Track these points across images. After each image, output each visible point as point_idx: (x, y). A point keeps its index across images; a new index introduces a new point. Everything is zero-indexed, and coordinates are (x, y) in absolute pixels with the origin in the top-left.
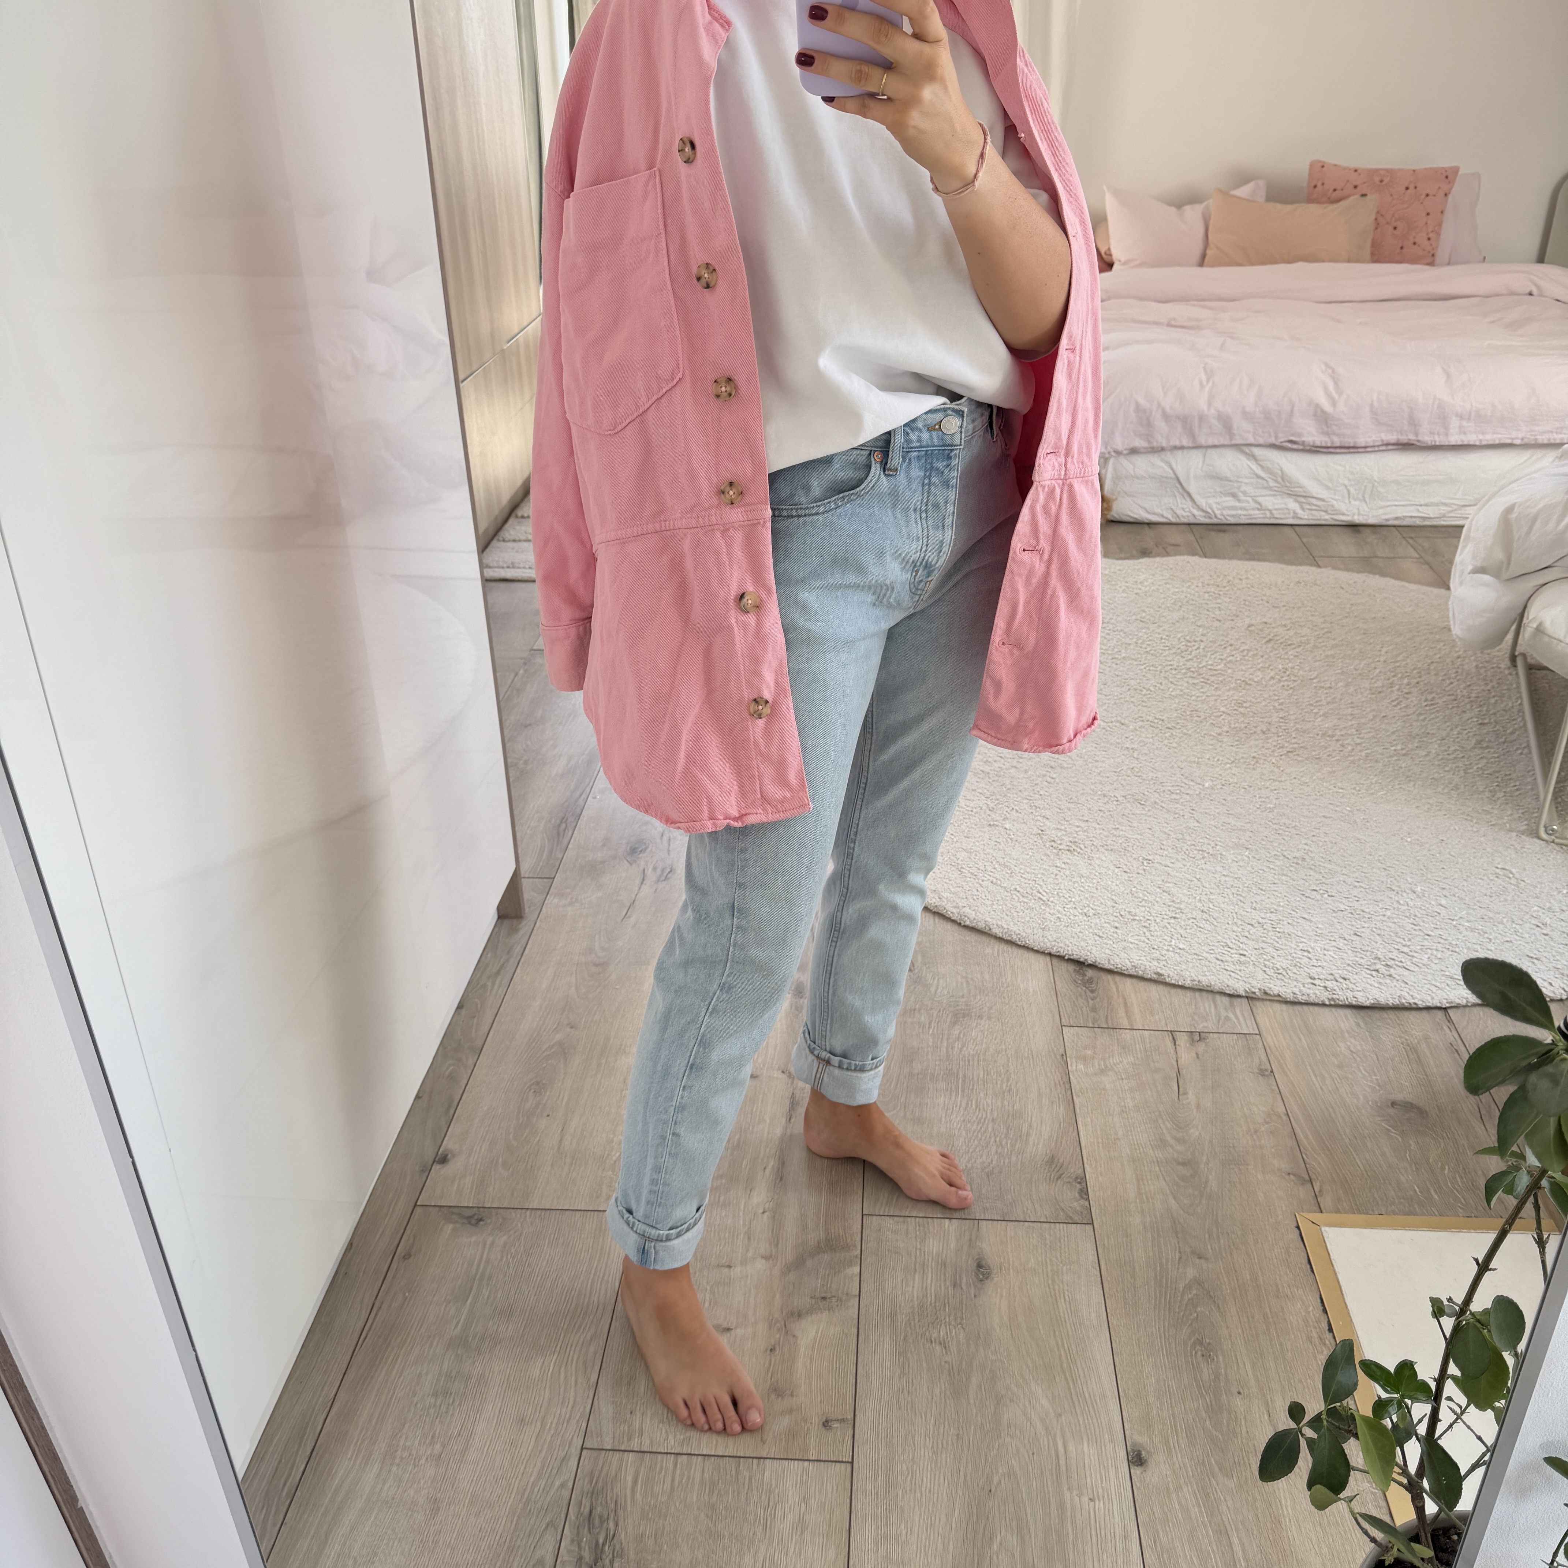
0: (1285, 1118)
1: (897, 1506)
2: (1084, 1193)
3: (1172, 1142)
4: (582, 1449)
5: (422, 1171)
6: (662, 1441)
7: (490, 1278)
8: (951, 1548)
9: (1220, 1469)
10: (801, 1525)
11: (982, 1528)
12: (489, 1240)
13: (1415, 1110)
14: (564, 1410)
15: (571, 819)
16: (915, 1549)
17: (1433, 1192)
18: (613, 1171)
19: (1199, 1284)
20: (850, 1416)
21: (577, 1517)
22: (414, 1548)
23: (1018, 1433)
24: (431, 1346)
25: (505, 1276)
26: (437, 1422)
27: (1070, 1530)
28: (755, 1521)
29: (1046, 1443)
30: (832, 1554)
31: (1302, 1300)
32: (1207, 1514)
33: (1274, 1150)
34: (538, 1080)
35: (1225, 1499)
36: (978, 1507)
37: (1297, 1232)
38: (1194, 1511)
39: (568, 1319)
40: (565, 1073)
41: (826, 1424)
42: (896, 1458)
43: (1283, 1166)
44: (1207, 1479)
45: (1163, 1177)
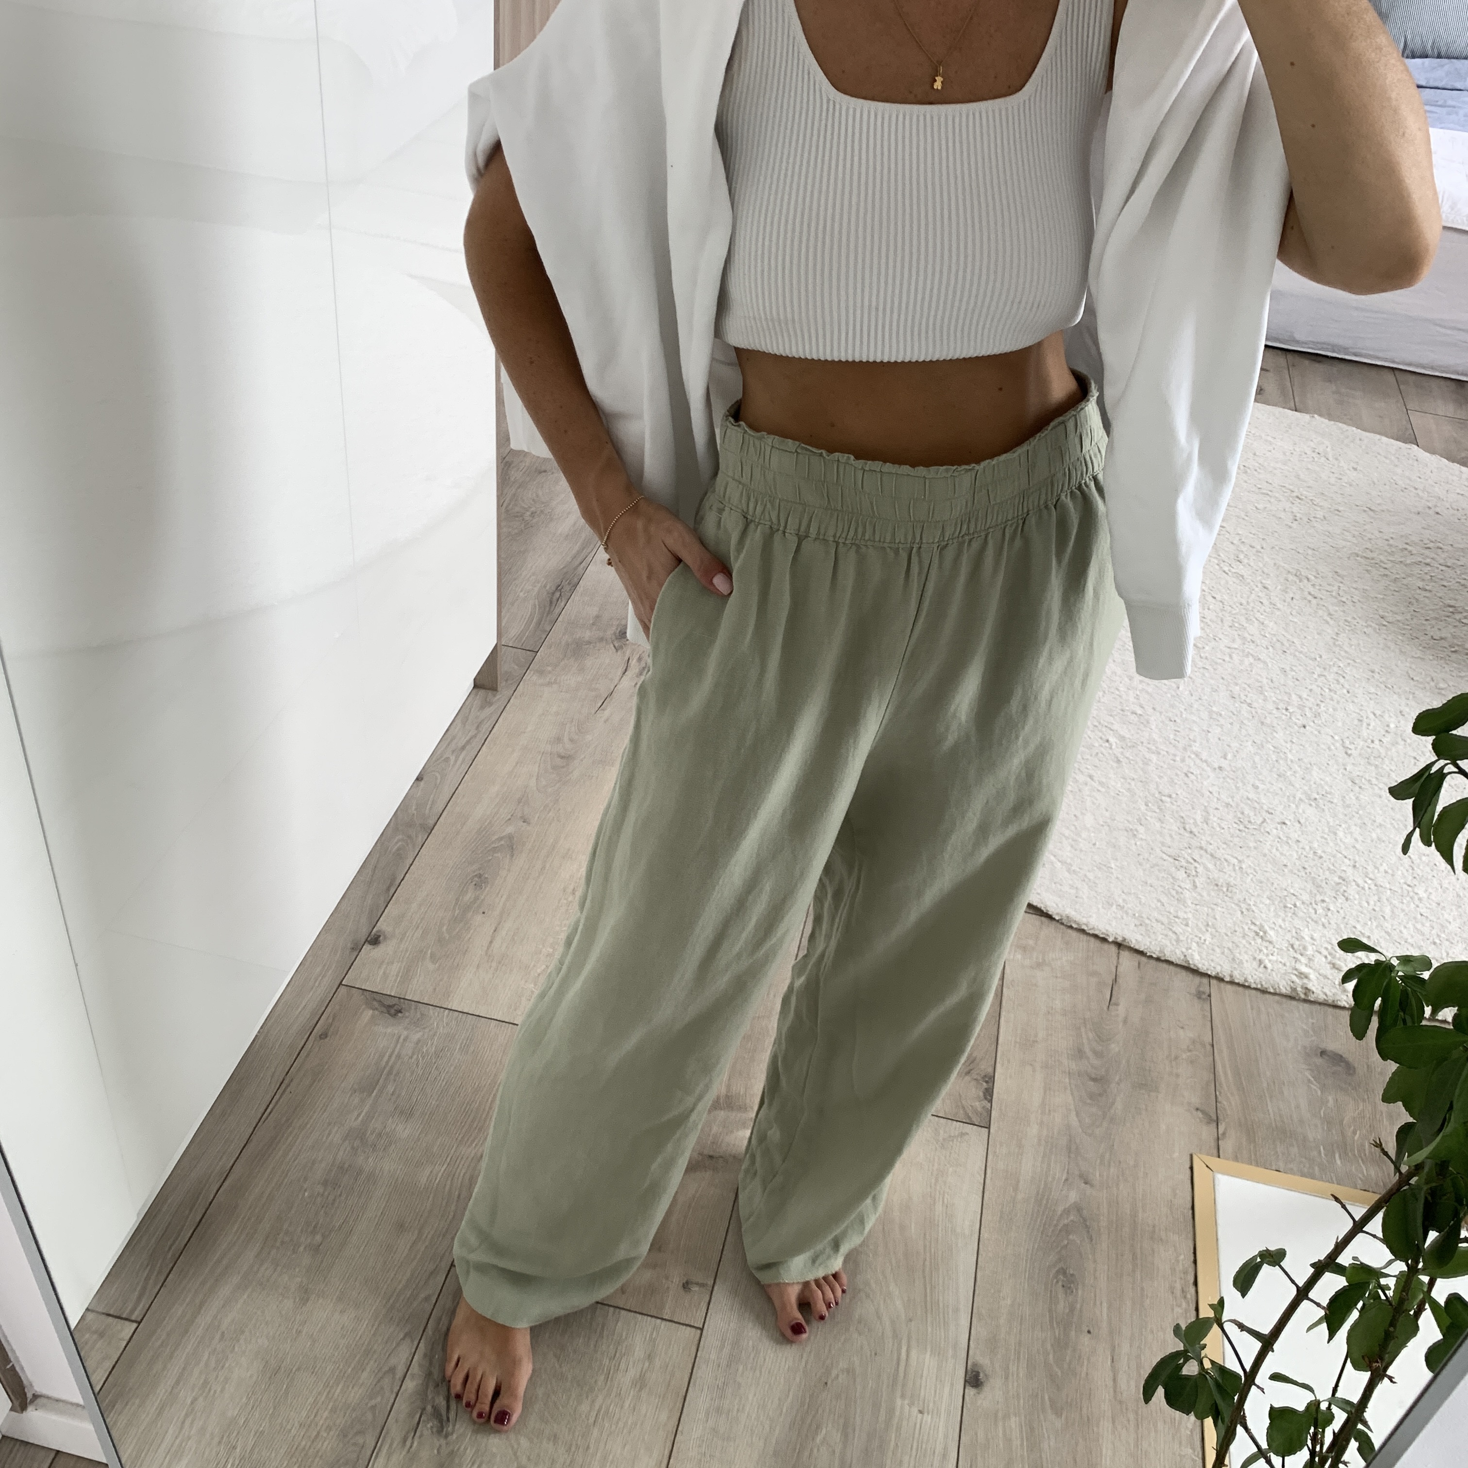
0: (1209, 1048)
1: (735, 1381)
2: (989, 1094)
3: (1090, 1055)
5: (354, 948)
7: (398, 1073)
8: (777, 1432)
9: (1051, 1406)
10: (641, 1382)
11: (810, 1418)
12: (405, 1033)
13: (1342, 1065)
15: (567, 588)
16: (743, 1426)
17: (1337, 1157)
18: (535, 985)
19: (1078, 1210)
20: (711, 1282)
22: (278, 1333)
23: (866, 1330)
24: (329, 1134)
25: (412, 1074)
27: (893, 1436)
29: (891, 1346)
30: (663, 1417)
31: (1175, 1246)
32: (1028, 1446)
33: (1188, 1081)
34: (481, 872)
35: (1049, 1437)
36: (811, 1396)
37: (1188, 1172)
38: (1016, 1442)
39: (464, 1130)
40: (509, 871)
41: (686, 1285)
42: (745, 1332)
43: (1193, 1100)
44: (1036, 1413)
45: (1071, 1090)
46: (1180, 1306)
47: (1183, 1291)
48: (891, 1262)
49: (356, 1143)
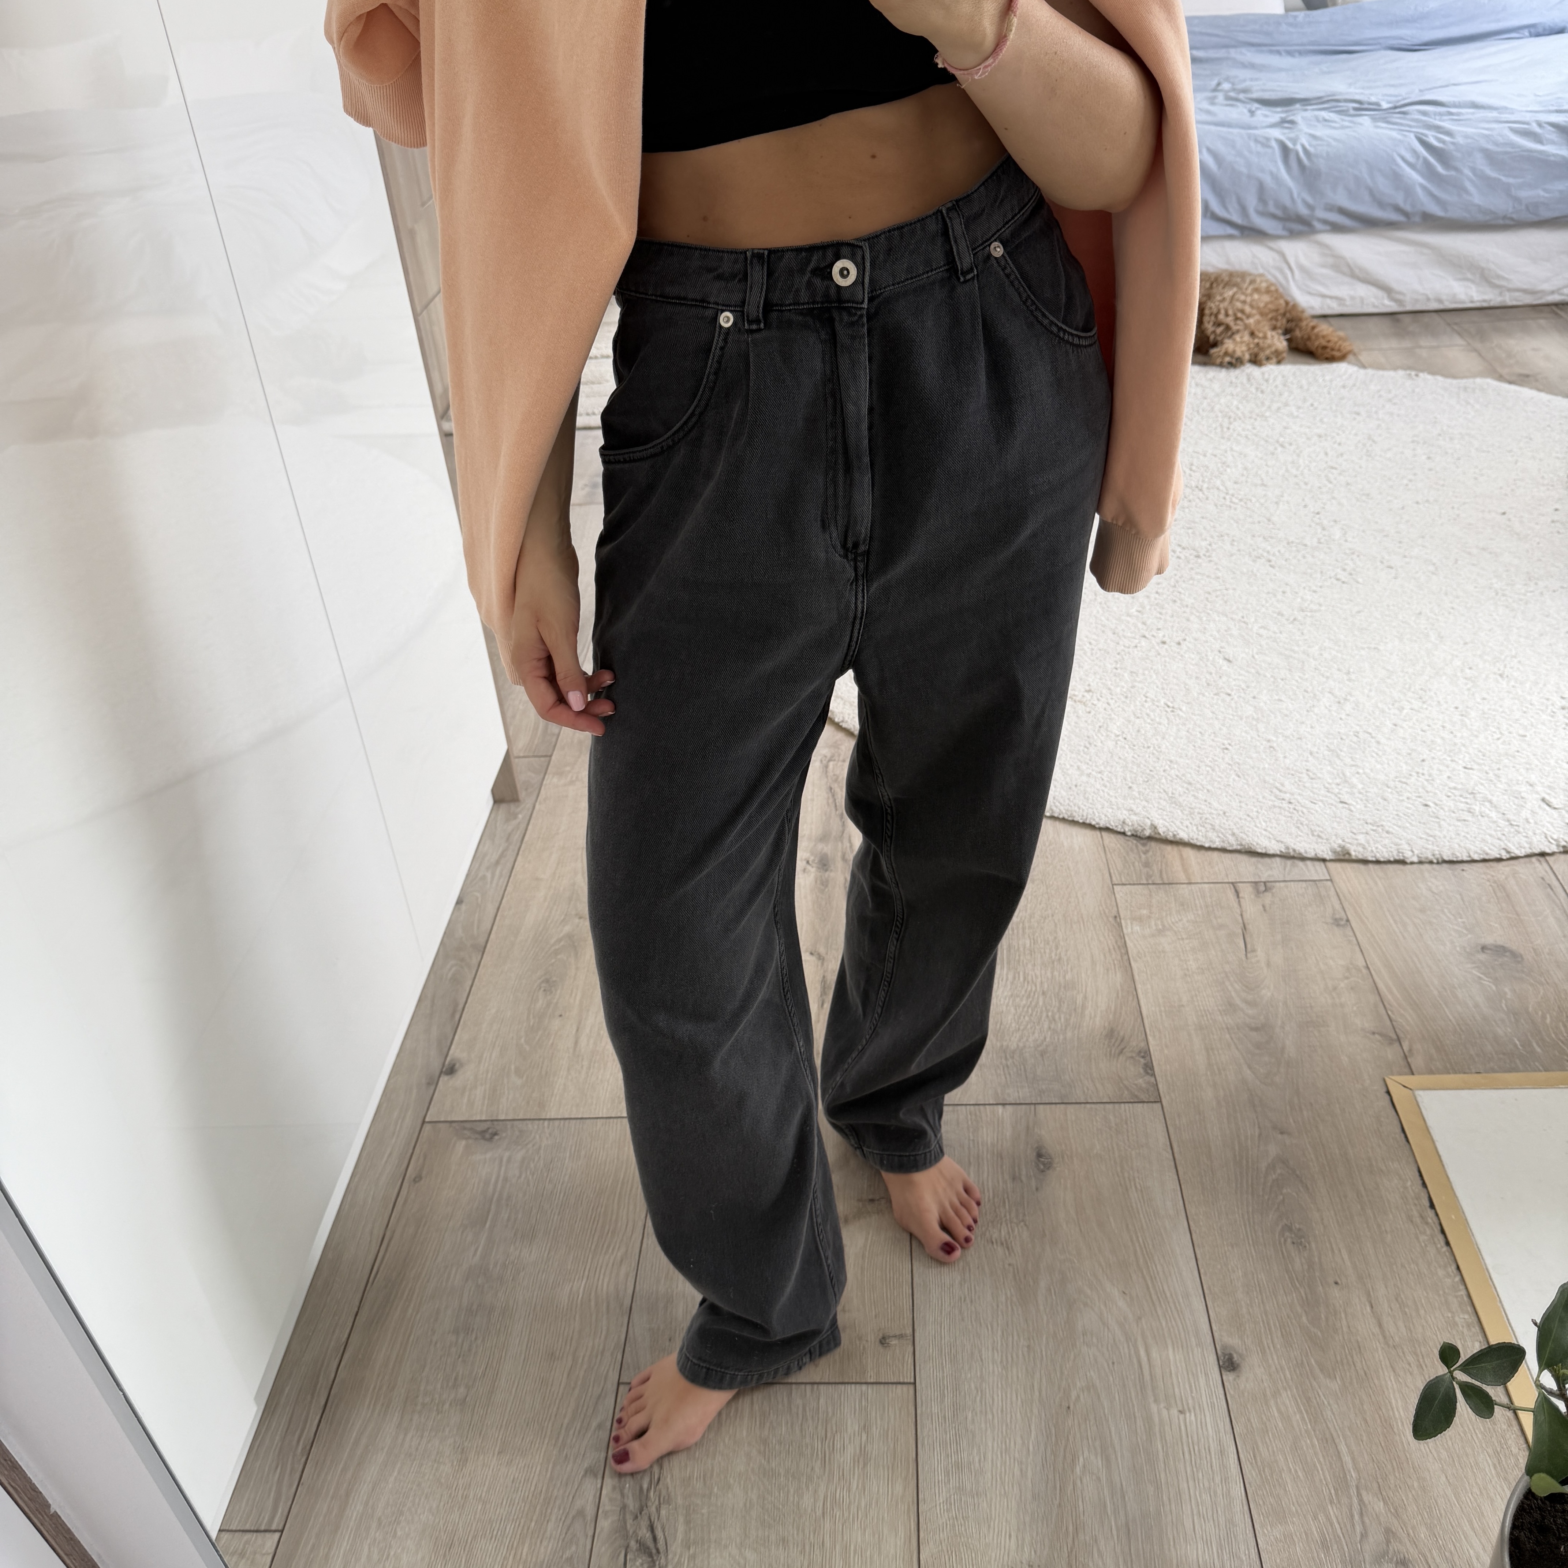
0: (1365, 971)
1: (967, 1430)
2: (1149, 1068)
3: (1243, 1005)
4: (619, 1384)
5: (429, 1084)
7: (509, 1198)
8: (1030, 1473)
9: (1322, 1370)
10: (863, 1458)
11: (1062, 1450)
12: (506, 1156)
13: (1507, 954)
14: (597, 1340)
16: (990, 1477)
17: (1535, 1045)
19: (1283, 1163)
20: (909, 1331)
22: (442, 1504)
23: (1095, 1340)
24: (448, 1278)
25: (524, 1195)
26: (460, 1362)
27: (1160, 1447)
28: (812, 1455)
29: (1126, 1350)
30: (899, 1488)
31: (1398, 1174)
32: (1310, 1422)
33: (1356, 1007)
34: (548, 976)
35: (1329, 1403)
36: (1056, 1425)
37: (1386, 1096)
38: (1296, 1418)
40: (577, 969)
41: (883, 1341)
42: (963, 1375)
43: (1366, 1025)
44: (1307, 1382)
45: (1235, 1044)
46: (1424, 1233)
47: (1421, 1216)
49: (480, 1281)
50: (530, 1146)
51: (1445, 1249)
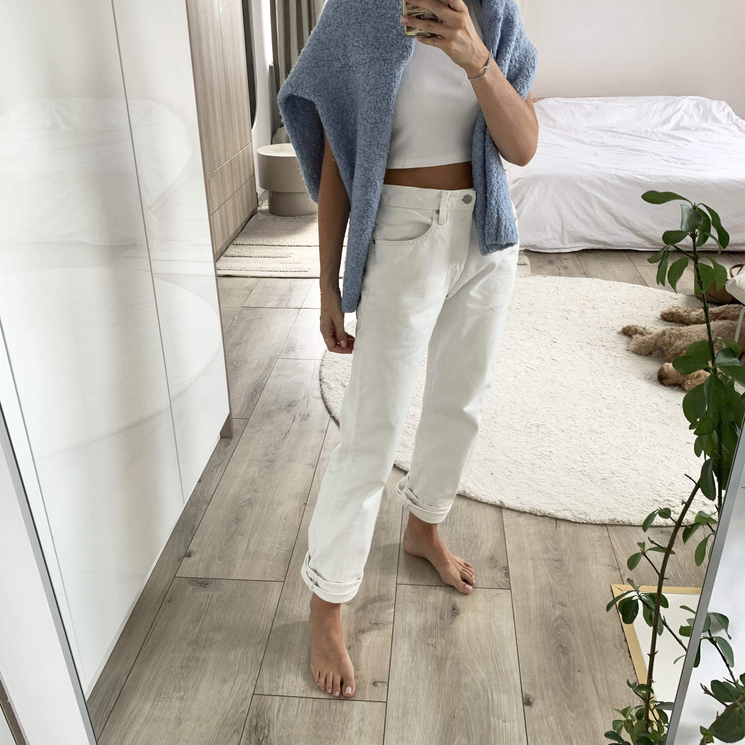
0: (608, 538)
1: (408, 723)
2: (507, 574)
3: (552, 550)
4: (253, 694)
5: (178, 560)
6: (293, 691)
7: (211, 612)
9: (568, 708)
10: (360, 732)
11: (449, 734)
12: (211, 593)
14: (245, 676)
15: (259, 390)
17: (679, 575)
19: (562, 618)
20: (387, 680)
21: (249, 727)
23: (469, 689)
24: (180, 644)
25: (218, 611)
26: (182, 680)
27: (493, 737)
29: (483, 694)
31: (612, 626)
32: (561, 729)
33: (602, 554)
34: (237, 517)
35: (570, 722)
36: (448, 724)
37: (611, 593)
38: (555, 728)
39: (249, 632)
40: (251, 514)
41: (375, 684)
42: (409, 700)
43: (606, 562)
44: (562, 713)
45: (547, 567)
46: (621, 652)
47: (621, 645)
48: (475, 657)
49: (194, 647)
50: (222, 591)
51: (629, 659)
